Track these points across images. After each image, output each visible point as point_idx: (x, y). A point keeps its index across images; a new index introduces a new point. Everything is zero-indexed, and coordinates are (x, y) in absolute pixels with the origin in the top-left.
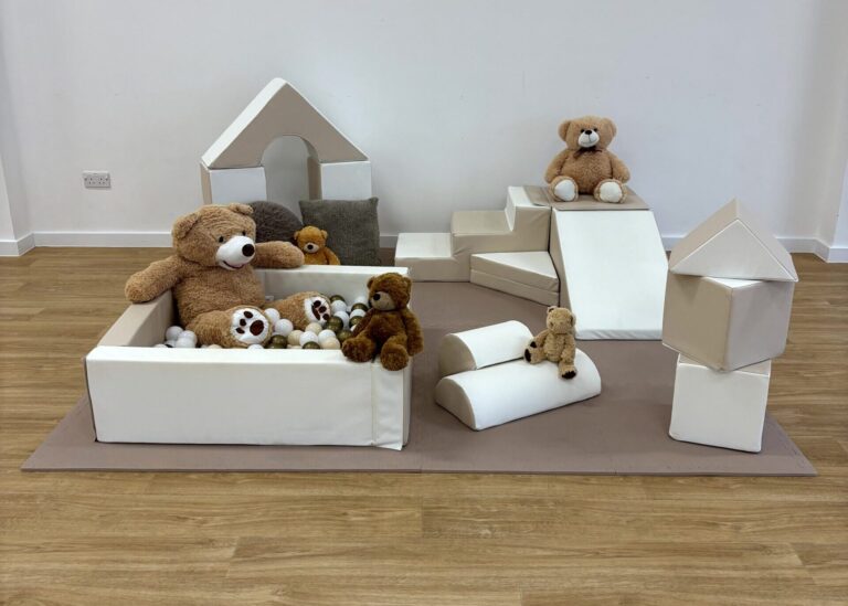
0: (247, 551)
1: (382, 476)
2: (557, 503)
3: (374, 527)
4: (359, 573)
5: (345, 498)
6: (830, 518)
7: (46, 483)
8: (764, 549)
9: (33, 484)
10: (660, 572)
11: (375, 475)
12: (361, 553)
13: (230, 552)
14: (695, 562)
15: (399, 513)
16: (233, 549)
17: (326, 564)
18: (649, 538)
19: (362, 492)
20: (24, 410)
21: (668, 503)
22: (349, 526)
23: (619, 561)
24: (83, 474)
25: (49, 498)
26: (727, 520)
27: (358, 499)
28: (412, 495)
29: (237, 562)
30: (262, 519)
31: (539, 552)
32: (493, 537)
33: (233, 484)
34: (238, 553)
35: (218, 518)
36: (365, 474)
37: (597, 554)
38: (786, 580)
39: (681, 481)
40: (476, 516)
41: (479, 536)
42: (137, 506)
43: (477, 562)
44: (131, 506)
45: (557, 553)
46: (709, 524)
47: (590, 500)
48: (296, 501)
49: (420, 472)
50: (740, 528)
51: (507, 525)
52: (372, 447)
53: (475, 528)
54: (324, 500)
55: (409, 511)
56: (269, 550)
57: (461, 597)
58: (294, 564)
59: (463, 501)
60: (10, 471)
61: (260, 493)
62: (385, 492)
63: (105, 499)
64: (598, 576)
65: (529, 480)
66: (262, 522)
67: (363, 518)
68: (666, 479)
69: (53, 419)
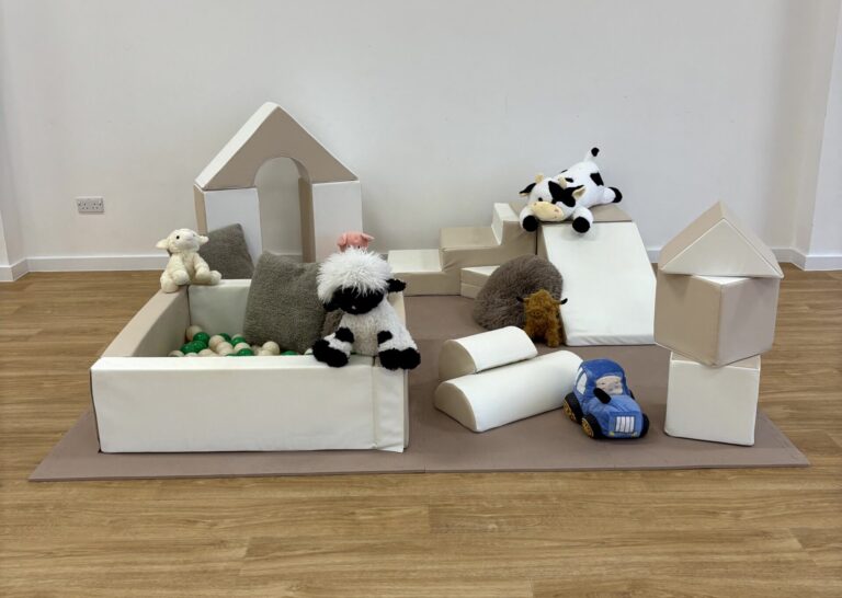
0: (258, 550)
1: (386, 477)
2: (560, 497)
3: (383, 524)
4: (370, 567)
5: (352, 499)
6: (826, 504)
7: (55, 492)
8: (765, 535)
9: (41, 494)
10: (666, 558)
11: (379, 477)
12: (371, 550)
13: (242, 552)
14: (700, 548)
15: (406, 511)
16: (245, 549)
17: (338, 561)
18: (651, 527)
19: (369, 493)
20: (28, 424)
21: (669, 494)
22: (358, 524)
23: (624, 550)
24: (91, 483)
25: (58, 506)
26: (727, 509)
27: (365, 499)
28: (418, 494)
29: (249, 561)
30: (271, 520)
31: (547, 544)
32: (500, 531)
33: (240, 488)
34: (249, 553)
35: (227, 521)
36: (370, 477)
37: (602, 544)
38: (789, 562)
39: (679, 474)
40: (482, 512)
41: (486, 531)
42: (146, 511)
43: (486, 554)
44: (140, 512)
45: (563, 544)
46: (709, 513)
47: (592, 494)
48: (304, 502)
49: (423, 472)
50: (739, 516)
51: (513, 519)
52: (374, 451)
53: (482, 523)
54: (332, 500)
55: (416, 509)
56: (281, 549)
57: (472, 587)
58: (306, 561)
59: (468, 498)
60: (17, 482)
61: (267, 496)
62: (391, 492)
63: (114, 505)
64: (605, 564)
65: (531, 477)
66: (271, 523)
67: (371, 517)
68: (665, 473)
69: (56, 433)
